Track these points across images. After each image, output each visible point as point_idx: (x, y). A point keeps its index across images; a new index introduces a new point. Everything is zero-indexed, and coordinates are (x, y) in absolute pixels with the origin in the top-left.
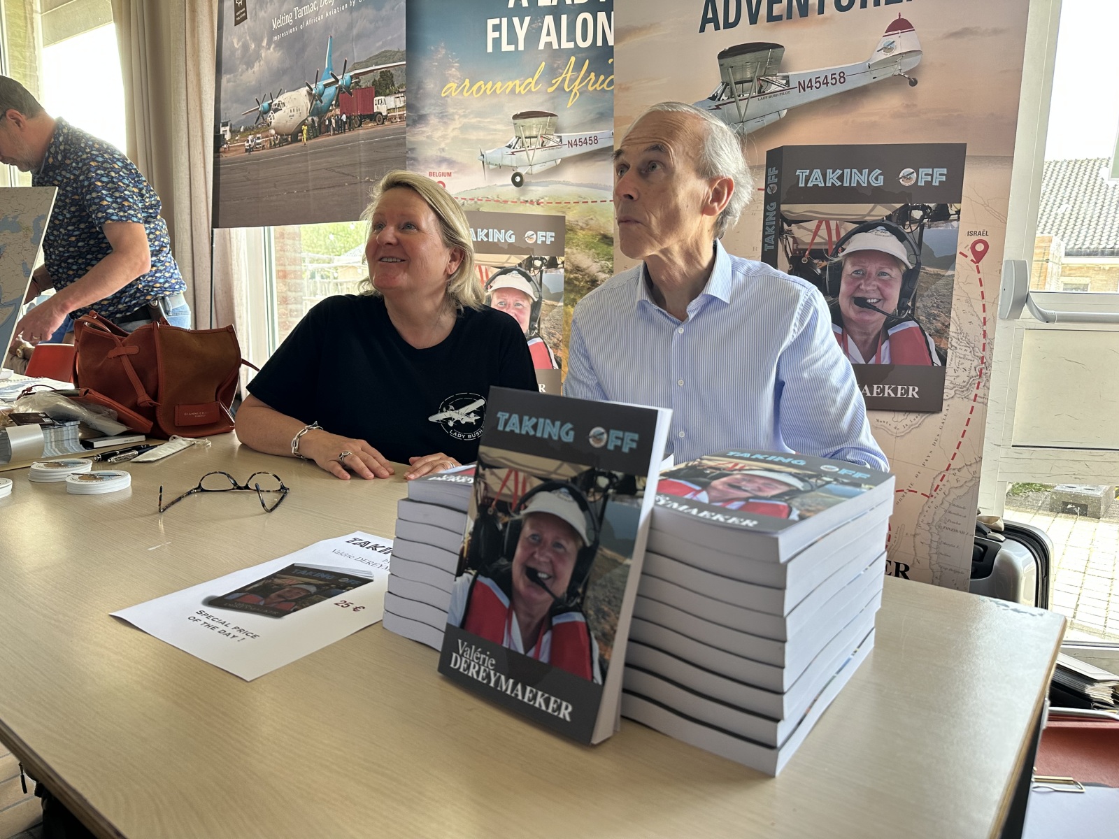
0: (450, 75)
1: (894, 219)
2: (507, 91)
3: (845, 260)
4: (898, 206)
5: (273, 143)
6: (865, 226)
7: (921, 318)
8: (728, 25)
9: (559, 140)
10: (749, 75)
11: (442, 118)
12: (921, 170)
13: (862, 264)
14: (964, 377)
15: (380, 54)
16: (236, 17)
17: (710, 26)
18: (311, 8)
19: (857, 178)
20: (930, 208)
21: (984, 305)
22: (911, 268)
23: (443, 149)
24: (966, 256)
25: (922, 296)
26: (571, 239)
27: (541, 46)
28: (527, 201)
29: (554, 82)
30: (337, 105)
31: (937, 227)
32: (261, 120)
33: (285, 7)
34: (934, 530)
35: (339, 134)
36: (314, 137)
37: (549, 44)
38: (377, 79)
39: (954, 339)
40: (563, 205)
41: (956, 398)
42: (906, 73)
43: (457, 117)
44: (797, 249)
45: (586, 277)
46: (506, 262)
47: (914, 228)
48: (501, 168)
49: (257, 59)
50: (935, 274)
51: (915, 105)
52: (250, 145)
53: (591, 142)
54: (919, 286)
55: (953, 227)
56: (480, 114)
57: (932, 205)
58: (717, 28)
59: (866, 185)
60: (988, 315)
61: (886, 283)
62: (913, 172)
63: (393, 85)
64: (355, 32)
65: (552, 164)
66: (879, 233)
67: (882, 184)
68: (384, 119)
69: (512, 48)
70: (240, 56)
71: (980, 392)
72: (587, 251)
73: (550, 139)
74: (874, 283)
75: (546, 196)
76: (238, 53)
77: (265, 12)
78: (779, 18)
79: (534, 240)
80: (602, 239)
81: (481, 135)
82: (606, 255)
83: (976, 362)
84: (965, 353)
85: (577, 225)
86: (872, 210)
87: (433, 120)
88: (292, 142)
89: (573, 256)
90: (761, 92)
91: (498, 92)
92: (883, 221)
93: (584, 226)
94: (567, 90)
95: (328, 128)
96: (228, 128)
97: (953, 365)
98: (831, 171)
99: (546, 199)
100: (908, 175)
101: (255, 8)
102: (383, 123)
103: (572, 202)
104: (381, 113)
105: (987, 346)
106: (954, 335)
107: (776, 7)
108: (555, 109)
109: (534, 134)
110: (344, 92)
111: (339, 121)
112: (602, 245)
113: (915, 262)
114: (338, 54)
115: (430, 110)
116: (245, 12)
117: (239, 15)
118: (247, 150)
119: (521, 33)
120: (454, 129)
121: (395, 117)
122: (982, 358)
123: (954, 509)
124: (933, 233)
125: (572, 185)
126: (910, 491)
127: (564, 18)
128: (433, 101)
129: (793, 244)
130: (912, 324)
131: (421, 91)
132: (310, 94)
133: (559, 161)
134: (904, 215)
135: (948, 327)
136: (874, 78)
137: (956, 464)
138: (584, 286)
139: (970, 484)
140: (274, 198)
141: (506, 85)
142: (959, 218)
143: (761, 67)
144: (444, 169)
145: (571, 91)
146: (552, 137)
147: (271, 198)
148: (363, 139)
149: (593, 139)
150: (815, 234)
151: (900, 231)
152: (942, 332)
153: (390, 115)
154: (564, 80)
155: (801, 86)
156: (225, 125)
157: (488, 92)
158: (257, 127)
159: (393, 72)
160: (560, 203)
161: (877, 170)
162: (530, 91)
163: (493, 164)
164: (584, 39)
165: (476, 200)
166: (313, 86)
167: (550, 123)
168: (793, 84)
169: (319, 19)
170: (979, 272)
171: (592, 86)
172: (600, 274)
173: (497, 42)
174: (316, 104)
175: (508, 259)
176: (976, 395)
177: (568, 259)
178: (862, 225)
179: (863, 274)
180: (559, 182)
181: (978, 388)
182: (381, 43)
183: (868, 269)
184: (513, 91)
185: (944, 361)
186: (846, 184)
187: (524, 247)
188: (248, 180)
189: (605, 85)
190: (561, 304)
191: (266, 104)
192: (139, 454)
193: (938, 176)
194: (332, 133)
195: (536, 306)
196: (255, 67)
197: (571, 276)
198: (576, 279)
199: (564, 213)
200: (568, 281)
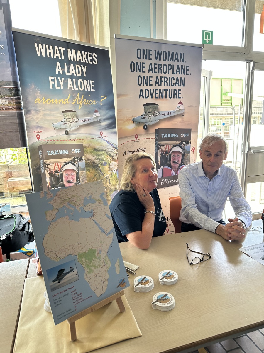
0: (37, 95)
2: (59, 103)
3: (172, 153)
9: (78, 120)
17: (141, 97)
23: (38, 123)
26: (85, 151)
27: (68, 89)
28: (70, 140)
29: (74, 101)
37: (71, 88)
40: (82, 140)
43: (41, 111)
48: (60, 129)
53: (87, 120)
56: (51, 110)
58: (143, 98)
61: (179, 158)
65: (76, 127)
66: (177, 147)
69: (59, 88)
72: (91, 154)
74: (177, 158)
79: (74, 152)
81: (52, 118)
82: (96, 154)
85: (87, 146)
87: (33, 112)
89: (87, 156)
90: (154, 115)
91: (56, 103)
93: (89, 146)
99: (76, 138)
100: (182, 135)
103: (84, 139)
108: (75, 110)
109: (70, 117)
112: (94, 151)
113: (184, 153)
115: (31, 108)
119: (61, 83)
120: (41, 115)
121: (2, 107)
125: (84, 134)
127: (74, 80)
128: (32, 105)
130: (184, 165)
133: (79, 126)
136: (176, 114)
138: (91, 165)
141: (59, 101)
144: (39, 130)
145: (79, 104)
146: (75, 119)
154: (77, 100)
157: (52, 102)
162: (67, 103)
163: (58, 128)
164: (81, 88)
165: (53, 140)
167: (74, 114)
171: (85, 103)
172: (95, 160)
173: (54, 85)
175: (67, 159)
177: (85, 157)
180: (80, 133)
183: (176, 155)
184: (61, 103)
187: (72, 155)
189: (89, 103)
190: (85, 171)
197: (87, 162)
198: (89, 163)
199: (82, 143)
200: (86, 164)
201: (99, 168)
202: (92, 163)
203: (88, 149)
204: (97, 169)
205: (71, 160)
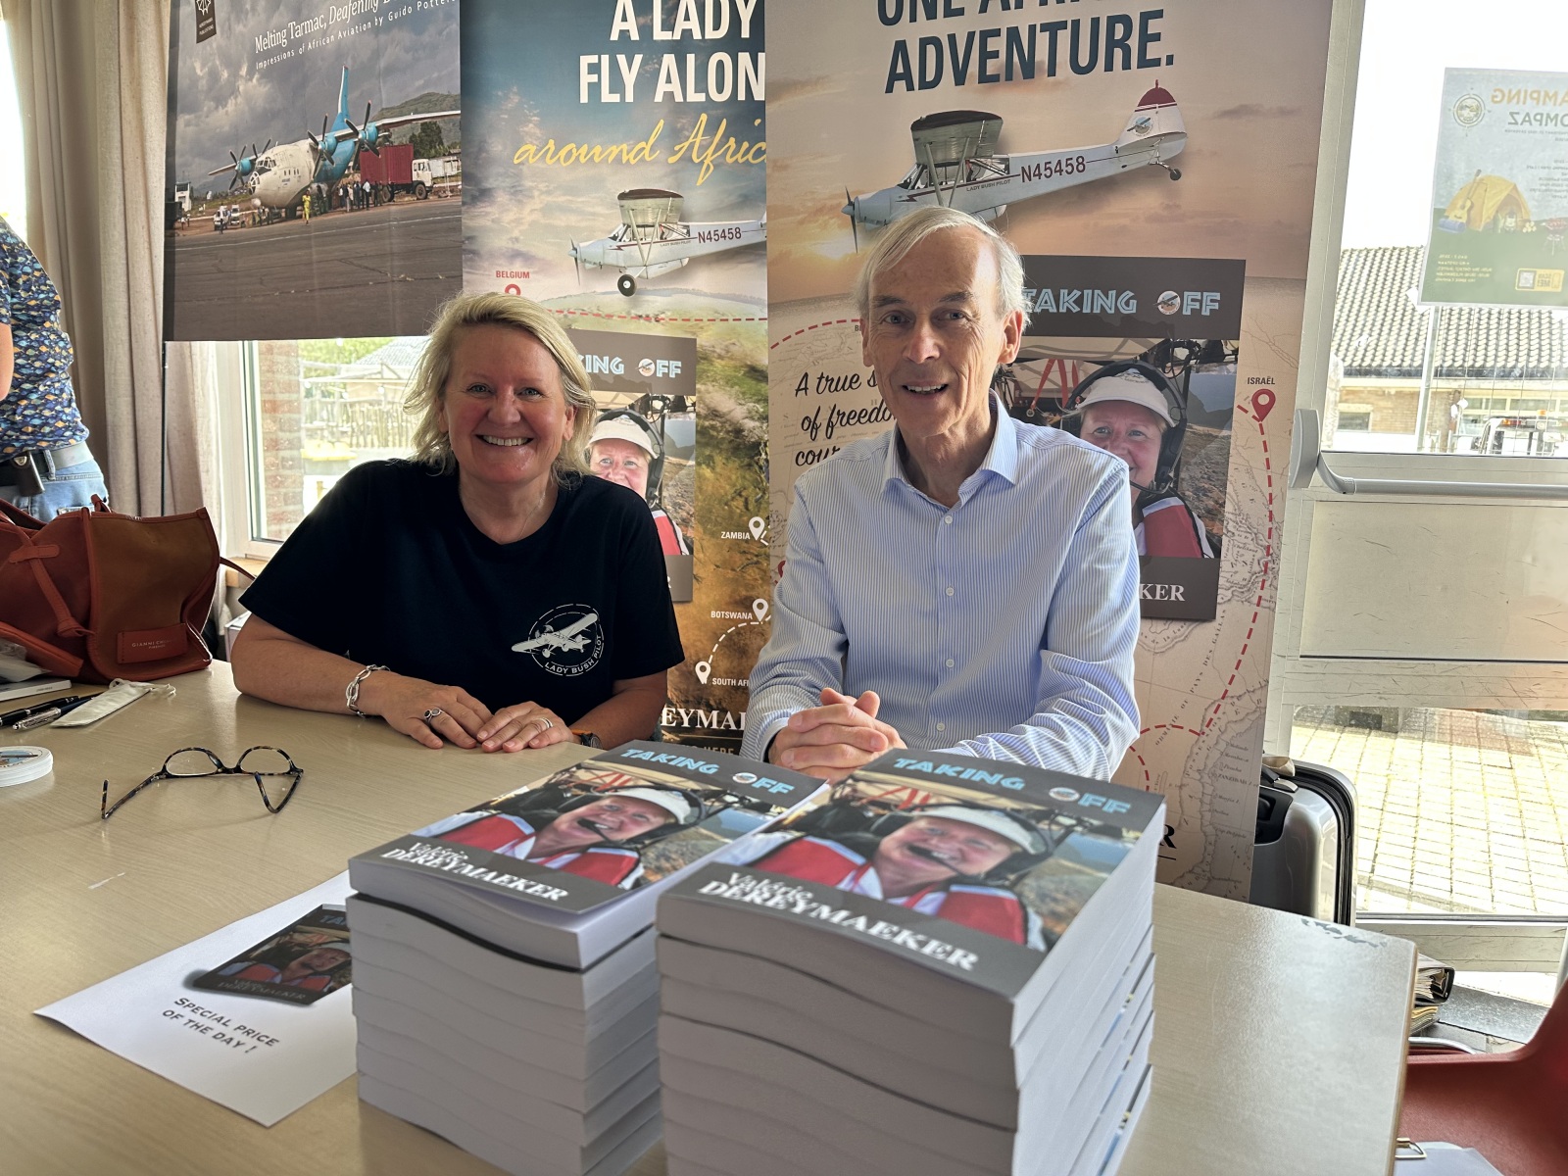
0: (527, 133)
1: (1151, 359)
2: (610, 160)
3: (1085, 413)
4: (1157, 341)
5: (257, 219)
6: (1112, 369)
7: (1187, 493)
8: (925, 85)
9: (685, 231)
10: (954, 155)
11: (515, 193)
12: (1186, 294)
13: (1108, 420)
14: (1243, 573)
15: (421, 97)
16: (199, 30)
17: (900, 85)
18: (315, 25)
19: (1099, 302)
20: (1199, 346)
21: (1269, 477)
22: (1174, 425)
23: (517, 240)
24: (1246, 411)
25: (1188, 463)
26: (705, 371)
27: (659, 98)
28: (640, 316)
29: (677, 148)
30: (357, 168)
31: (1209, 371)
32: (239, 183)
33: (275, 20)
34: (1206, 779)
35: (359, 210)
36: (322, 214)
37: (669, 95)
38: (417, 134)
39: (1231, 523)
40: (692, 323)
41: (1234, 602)
42: (1166, 162)
43: (536, 193)
44: (1021, 398)
45: (727, 426)
46: (612, 402)
47: (1177, 372)
48: (602, 268)
49: (233, 93)
50: (1205, 435)
51: (1178, 206)
52: (222, 220)
53: (731, 236)
54: (1185, 450)
55: (1228, 371)
56: (571, 190)
57: (1200, 342)
58: (910, 87)
59: (1113, 311)
60: (1275, 490)
61: (1140, 445)
62: (1176, 297)
63: (441, 143)
64: (382, 63)
65: (676, 265)
66: (1130, 377)
67: (1134, 311)
68: (428, 192)
69: (616, 98)
70: (205, 88)
71: (1265, 593)
72: (728, 389)
73: (673, 230)
74: (1125, 445)
75: (668, 310)
76: (203, 84)
77: (245, 26)
78: (995, 78)
79: (652, 372)
80: (748, 372)
81: (573, 220)
82: (754, 395)
83: (1260, 553)
84: (1246, 541)
85: (714, 352)
86: (1121, 347)
87: (501, 197)
88: (287, 219)
89: (708, 396)
90: (971, 179)
91: (597, 160)
92: (1136, 361)
93: (723, 353)
94: (696, 161)
95: (342, 201)
96: (187, 194)
97: (1230, 557)
98: (1066, 291)
99: (669, 314)
100: (1169, 300)
101: (229, 19)
102: (426, 198)
103: (705, 319)
104: (422, 183)
105: (1274, 531)
106: (1231, 516)
107: (990, 63)
108: (679, 187)
109: (650, 221)
110: (367, 150)
111: (359, 191)
112: (749, 381)
113: (1179, 418)
114: (356, 94)
115: (497, 183)
116: (213, 23)
117: (203, 28)
118: (217, 228)
119: (630, 78)
120: (532, 211)
121: (444, 189)
122: (1268, 547)
123: (1232, 751)
124: (1203, 380)
125: (705, 295)
126: (1173, 726)
127: (691, 58)
128: (501, 170)
129: (1015, 390)
130: (1174, 501)
131: (484, 155)
132: (314, 149)
133: (686, 261)
134: (1164, 354)
135: (1223, 505)
136: (1123, 167)
137: (1233, 690)
138: (723, 438)
139: (1253, 717)
140: (261, 299)
141: (608, 151)
142: (1236, 359)
143: (971, 144)
144: (518, 266)
145: (702, 162)
146: (675, 227)
147: (256, 299)
148: (396, 220)
149: (733, 231)
150: (1045, 377)
151: (1159, 376)
152: (1215, 512)
153: (436, 186)
154: (691, 146)
155: (1026, 174)
156: (183, 188)
157: (583, 160)
158: (233, 193)
159: (441, 125)
160: (688, 320)
161: (1128, 292)
162: (643, 160)
163: (590, 263)
164: (720, 89)
165: (566, 312)
166: (319, 138)
167: (672, 206)
168: (1015, 170)
169: (328, 42)
170: (1263, 433)
171: (731, 157)
172: (746, 421)
173: (595, 88)
174: (324, 165)
175: (615, 398)
176: (1260, 597)
177: (701, 399)
178: (1107, 367)
179: (1109, 433)
180: (687, 291)
181: (1262, 588)
182: (421, 82)
183: (1116, 426)
184: (618, 159)
185: (1217, 551)
186: (1086, 310)
187: (637, 381)
188: (220, 271)
189: (750, 156)
190: (692, 463)
191: (246, 161)
192: (64, 713)
193: (1210, 302)
194: (348, 208)
195: (655, 466)
196: (229, 105)
197: (707, 423)
198: (713, 427)
199: (694, 334)
200: (702, 432)
201: (762, 463)
202: (728, 432)
203: (719, 364)
204: (749, 465)
205: (631, 402)
